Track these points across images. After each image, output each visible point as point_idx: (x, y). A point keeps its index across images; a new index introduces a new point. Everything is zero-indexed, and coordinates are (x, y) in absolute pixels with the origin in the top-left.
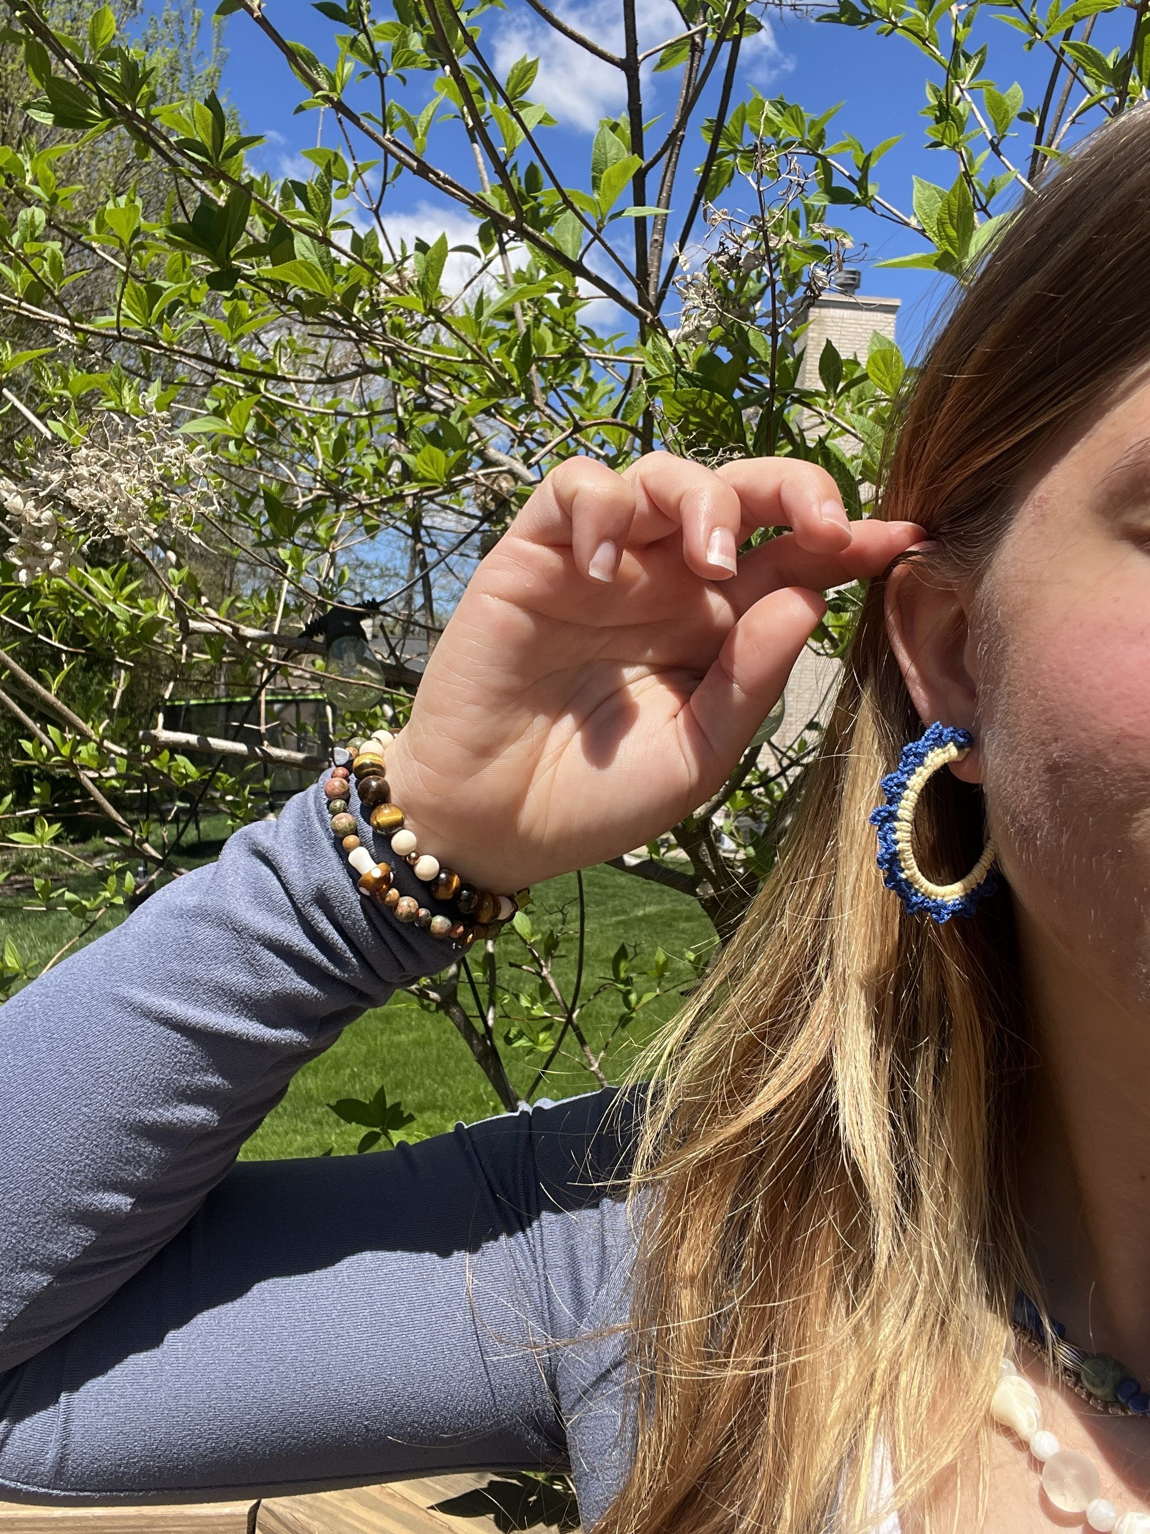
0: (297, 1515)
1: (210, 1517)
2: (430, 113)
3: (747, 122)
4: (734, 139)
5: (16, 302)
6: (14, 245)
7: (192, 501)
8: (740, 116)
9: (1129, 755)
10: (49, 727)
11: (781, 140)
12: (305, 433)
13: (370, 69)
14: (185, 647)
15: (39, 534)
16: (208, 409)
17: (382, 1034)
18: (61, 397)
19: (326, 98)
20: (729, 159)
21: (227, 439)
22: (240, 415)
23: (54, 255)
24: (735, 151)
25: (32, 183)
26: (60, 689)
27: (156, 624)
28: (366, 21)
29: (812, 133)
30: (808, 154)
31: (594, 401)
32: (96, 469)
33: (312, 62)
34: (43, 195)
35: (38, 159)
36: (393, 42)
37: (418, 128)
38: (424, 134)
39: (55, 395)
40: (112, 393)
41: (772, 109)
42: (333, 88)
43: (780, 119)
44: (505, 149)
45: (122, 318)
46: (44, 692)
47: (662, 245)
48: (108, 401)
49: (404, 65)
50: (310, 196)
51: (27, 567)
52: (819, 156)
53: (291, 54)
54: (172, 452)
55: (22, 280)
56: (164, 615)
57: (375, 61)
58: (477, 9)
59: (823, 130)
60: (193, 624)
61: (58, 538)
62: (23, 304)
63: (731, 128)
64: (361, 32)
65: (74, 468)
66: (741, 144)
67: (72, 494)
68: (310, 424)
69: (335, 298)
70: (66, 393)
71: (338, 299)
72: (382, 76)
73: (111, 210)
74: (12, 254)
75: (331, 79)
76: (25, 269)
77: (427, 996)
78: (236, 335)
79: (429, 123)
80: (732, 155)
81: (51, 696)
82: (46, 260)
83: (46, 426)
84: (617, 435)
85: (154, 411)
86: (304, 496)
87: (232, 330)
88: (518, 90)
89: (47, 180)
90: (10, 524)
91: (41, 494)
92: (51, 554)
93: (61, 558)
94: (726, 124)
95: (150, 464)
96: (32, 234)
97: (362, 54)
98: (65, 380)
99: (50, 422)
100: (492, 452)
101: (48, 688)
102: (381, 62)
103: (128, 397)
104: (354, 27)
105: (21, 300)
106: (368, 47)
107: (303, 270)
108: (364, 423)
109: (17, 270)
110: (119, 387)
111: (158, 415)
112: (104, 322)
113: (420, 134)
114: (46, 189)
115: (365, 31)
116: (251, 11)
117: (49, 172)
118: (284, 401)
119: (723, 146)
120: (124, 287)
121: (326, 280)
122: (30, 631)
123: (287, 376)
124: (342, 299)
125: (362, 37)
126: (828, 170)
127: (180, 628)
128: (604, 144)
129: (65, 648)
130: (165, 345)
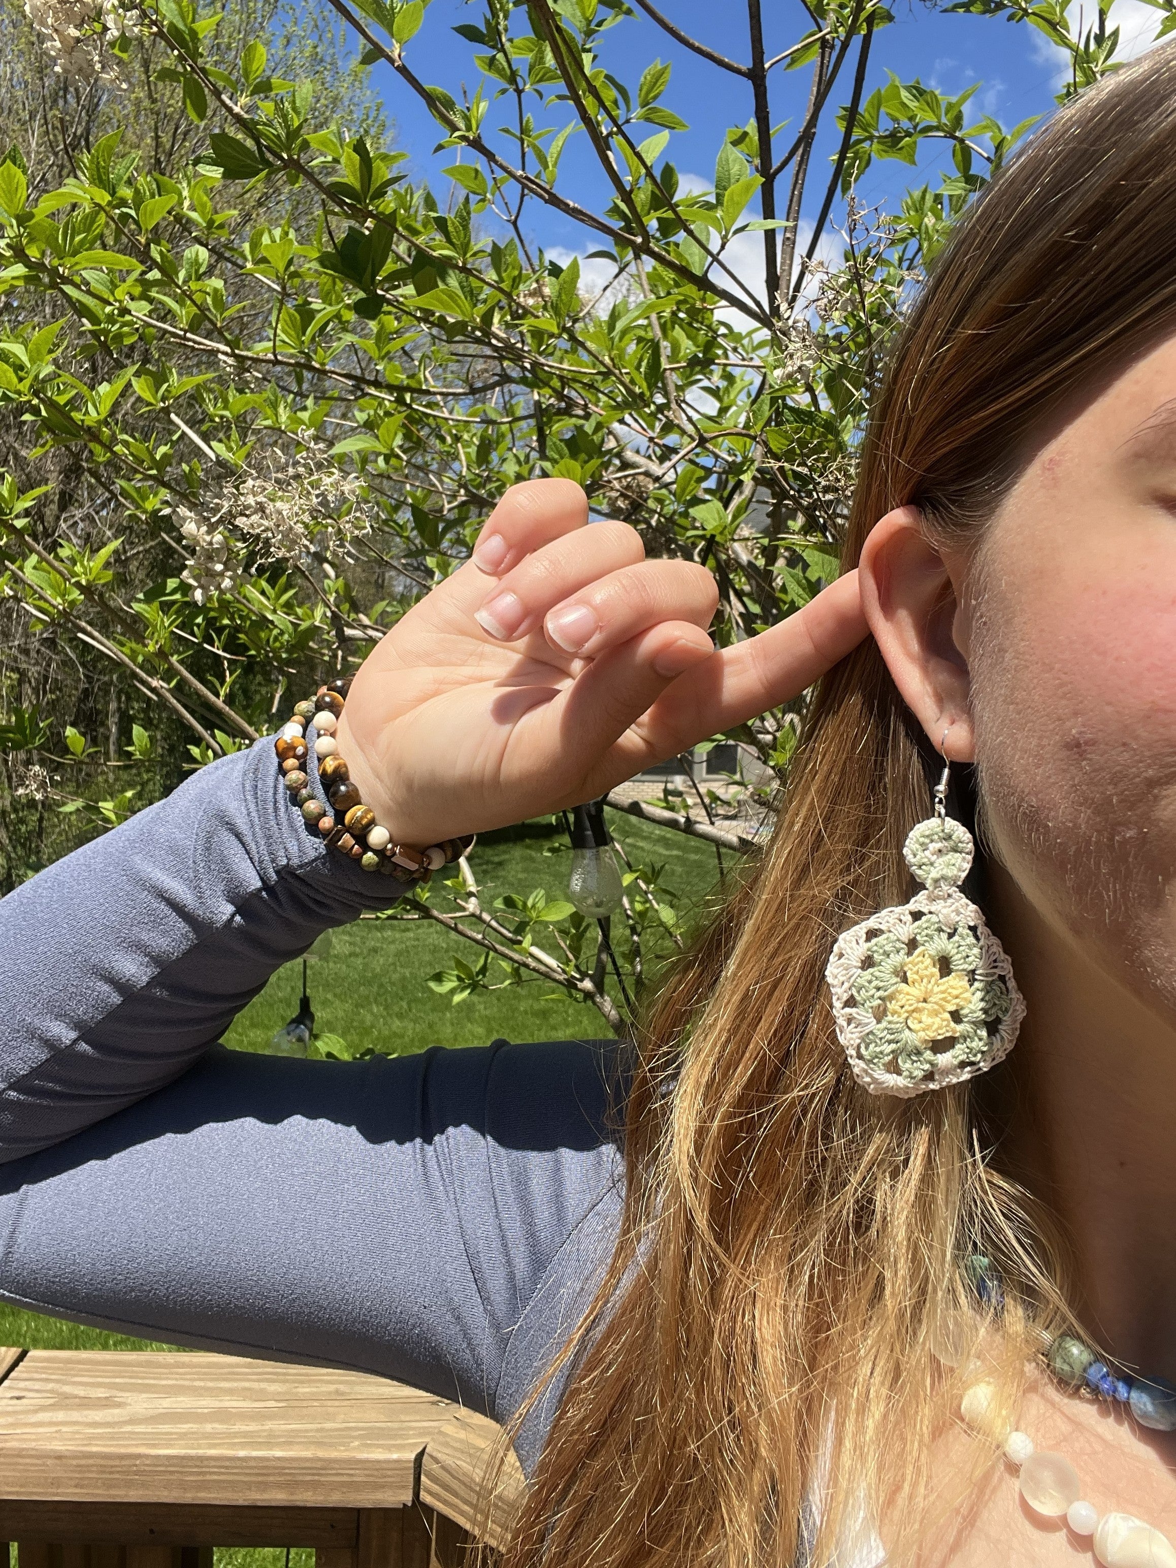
0: (459, 1463)
1: (378, 1462)
2: (560, 144)
3: (882, 109)
4: (869, 125)
5: (182, 333)
6: (180, 283)
7: (347, 526)
8: (876, 102)
9: (1161, 730)
10: (216, 731)
11: (918, 124)
12: (449, 440)
13: (508, 86)
14: (340, 653)
15: (210, 556)
16: (357, 422)
17: (539, 1030)
18: (222, 417)
19: (463, 138)
20: (866, 145)
21: (378, 454)
22: (388, 431)
23: (216, 290)
24: (871, 138)
25: (188, 209)
26: (226, 696)
27: (314, 631)
28: (504, 39)
29: (949, 116)
30: (945, 137)
31: (732, 397)
32: (261, 499)
33: (449, 104)
34: (200, 220)
35: (195, 186)
36: (530, 56)
37: (549, 159)
38: (555, 165)
39: (216, 415)
40: (269, 412)
41: (907, 94)
42: (469, 128)
43: (917, 104)
44: (630, 178)
45: (278, 343)
46: (213, 698)
47: (794, 243)
48: (266, 419)
49: (540, 81)
50: (450, 229)
51: (201, 586)
52: (955, 138)
53: (430, 99)
54: (327, 480)
55: (187, 313)
56: (321, 622)
57: (512, 79)
58: (610, 19)
59: (960, 112)
60: (348, 632)
61: (228, 559)
62: (189, 335)
63: (867, 115)
64: (499, 51)
65: (242, 498)
66: (877, 130)
67: (240, 521)
68: (454, 432)
69: (475, 320)
70: (226, 413)
71: (478, 320)
72: (519, 92)
73: (266, 245)
74: (179, 291)
75: (467, 119)
76: (189, 302)
77: (575, 987)
78: (383, 353)
79: (559, 154)
80: (868, 142)
81: (219, 703)
82: (208, 294)
83: (211, 448)
84: (741, 443)
85: (312, 444)
86: (449, 503)
87: (379, 349)
88: (652, 95)
89: (204, 206)
90: (185, 548)
91: (213, 520)
92: (221, 574)
93: (231, 578)
94: (860, 110)
95: (309, 493)
96: (197, 271)
97: (500, 72)
98: (226, 402)
99: (214, 444)
100: (629, 455)
101: (217, 695)
102: (518, 79)
103: (284, 415)
104: (493, 47)
105: (186, 331)
106: (505, 65)
107: (445, 297)
108: (504, 428)
109: (182, 304)
110: (274, 406)
111: (316, 447)
112: (261, 349)
113: (550, 165)
114: (203, 215)
115: (503, 50)
116: (391, 61)
117: (205, 198)
118: (428, 411)
119: (857, 134)
120: (279, 313)
121: (466, 305)
122: (196, 640)
123: (432, 389)
124: (482, 320)
125: (500, 56)
126: (966, 153)
127: (337, 635)
128: (727, 160)
129: (228, 656)
130: (317, 366)
